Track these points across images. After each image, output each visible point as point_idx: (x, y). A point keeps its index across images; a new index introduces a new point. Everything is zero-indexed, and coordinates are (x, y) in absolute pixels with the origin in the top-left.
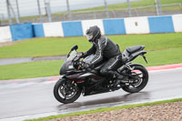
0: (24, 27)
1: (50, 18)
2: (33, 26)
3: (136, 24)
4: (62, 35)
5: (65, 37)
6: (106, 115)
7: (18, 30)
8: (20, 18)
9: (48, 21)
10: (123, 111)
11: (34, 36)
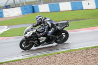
0: (28, 7)
1: (42, 2)
2: (33, 7)
3: (89, 4)
4: (49, 11)
5: (51, 12)
6: (74, 53)
7: (25, 9)
8: (26, 3)
9: (41, 4)
10: (83, 51)
11: (34, 12)
